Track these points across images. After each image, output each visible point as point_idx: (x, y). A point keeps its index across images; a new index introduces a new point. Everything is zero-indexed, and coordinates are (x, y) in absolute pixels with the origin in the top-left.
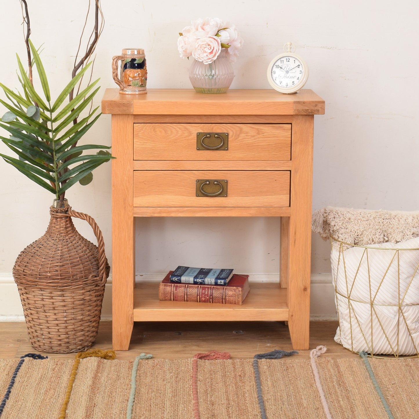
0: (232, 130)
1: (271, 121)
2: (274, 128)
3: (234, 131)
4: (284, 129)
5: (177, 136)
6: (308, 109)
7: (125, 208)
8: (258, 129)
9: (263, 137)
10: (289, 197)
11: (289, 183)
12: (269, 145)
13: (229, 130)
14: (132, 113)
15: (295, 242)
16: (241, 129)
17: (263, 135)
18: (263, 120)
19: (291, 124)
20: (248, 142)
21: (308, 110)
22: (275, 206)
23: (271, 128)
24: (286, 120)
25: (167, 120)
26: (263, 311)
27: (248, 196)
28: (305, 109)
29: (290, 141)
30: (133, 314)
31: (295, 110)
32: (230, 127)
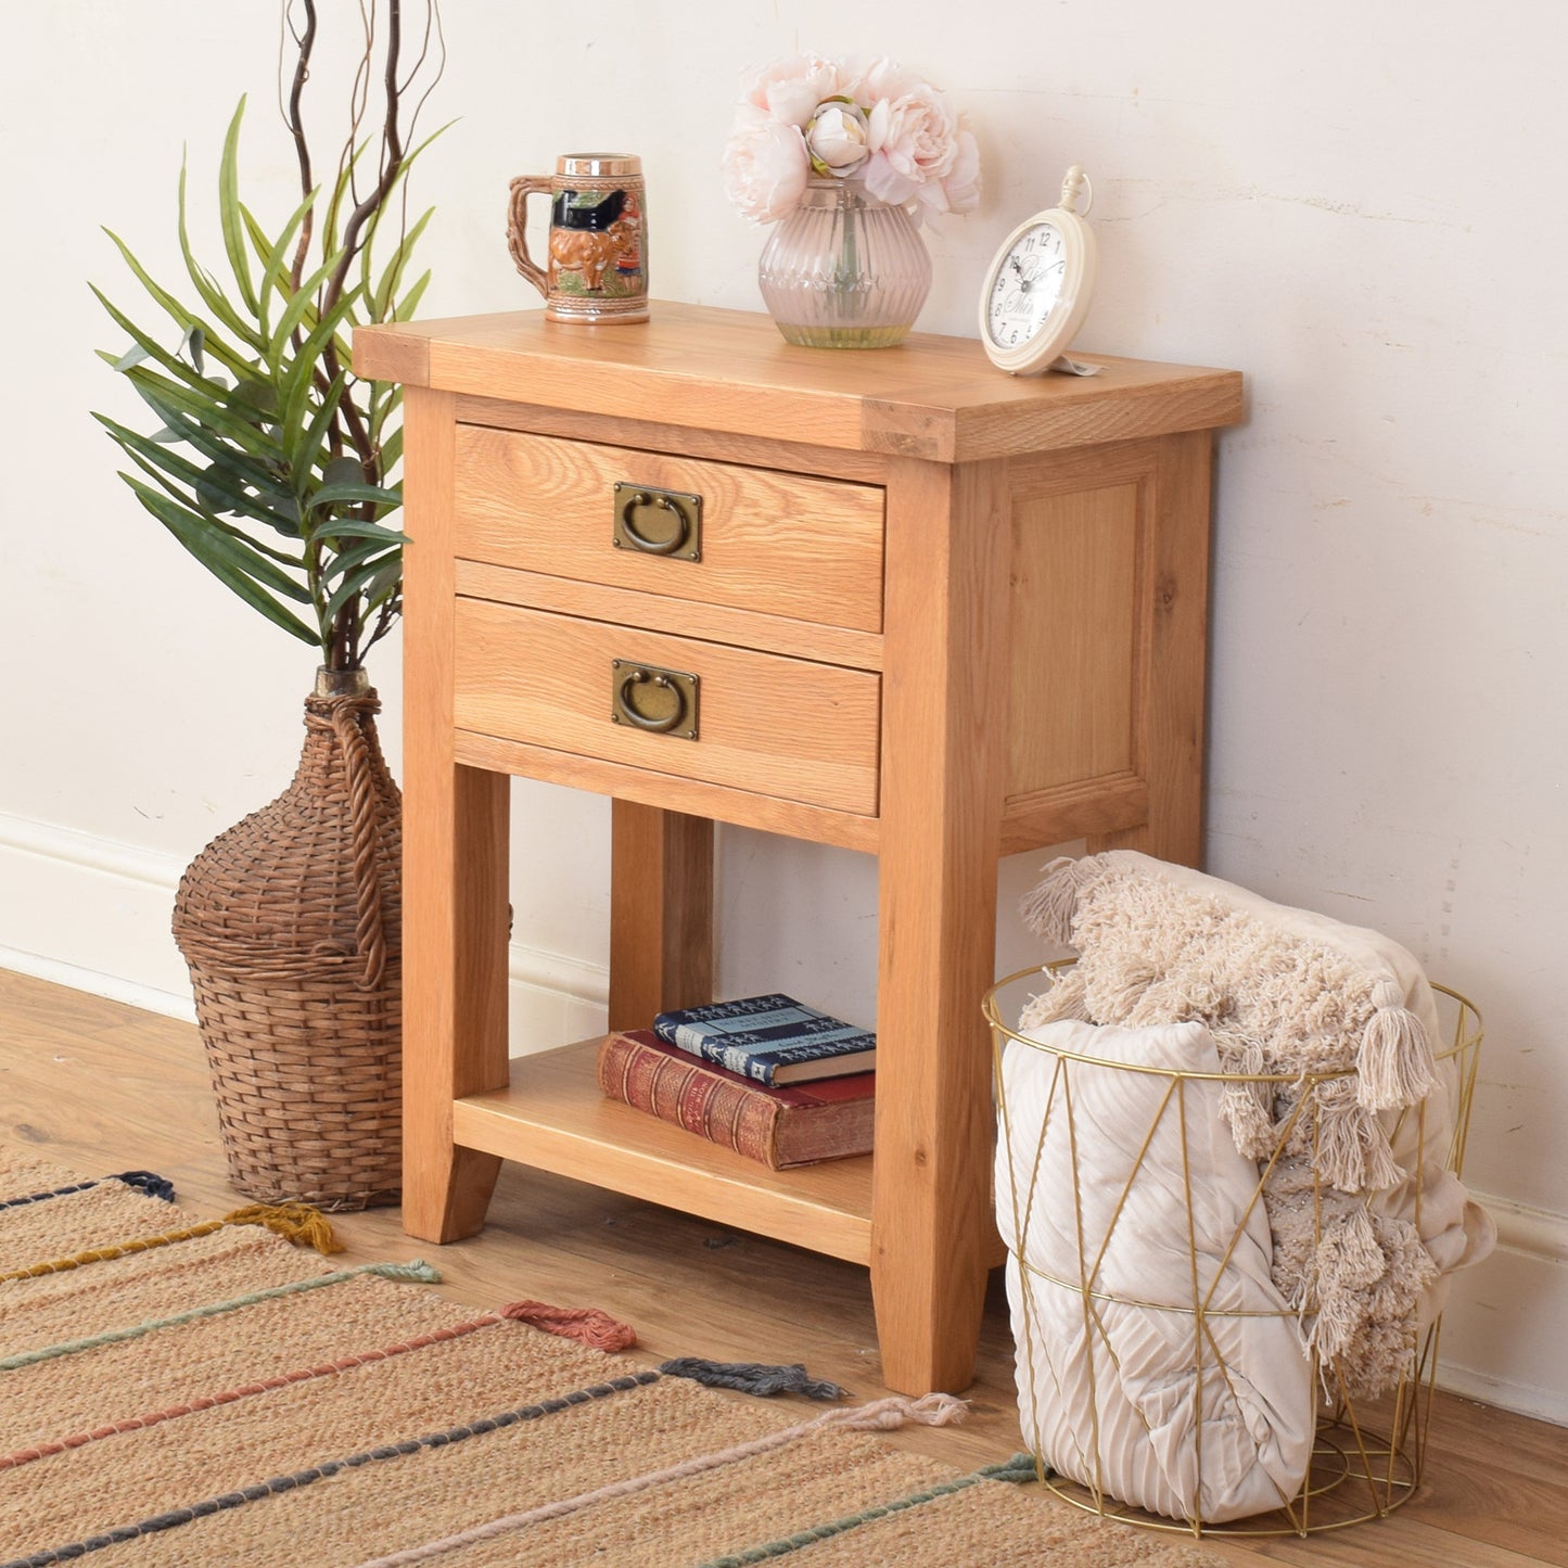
0: (712, 488)
1: (827, 469)
2: (833, 496)
3: (718, 490)
4: (862, 507)
5: (564, 487)
6: (904, 433)
7: (433, 725)
8: (785, 494)
9: (800, 529)
10: (873, 778)
11: (875, 723)
12: (818, 561)
13: (703, 484)
14: (425, 385)
15: (891, 962)
16: (738, 487)
17: (800, 517)
18: (800, 460)
19: (883, 487)
20: (758, 538)
21: (904, 437)
22: (834, 806)
23: (823, 495)
24: (869, 471)
25: (541, 423)
26: (796, 1204)
27: (756, 751)
28: (896, 435)
29: (880, 556)
30: (451, 1116)
31: (864, 433)
32: (706, 476)
